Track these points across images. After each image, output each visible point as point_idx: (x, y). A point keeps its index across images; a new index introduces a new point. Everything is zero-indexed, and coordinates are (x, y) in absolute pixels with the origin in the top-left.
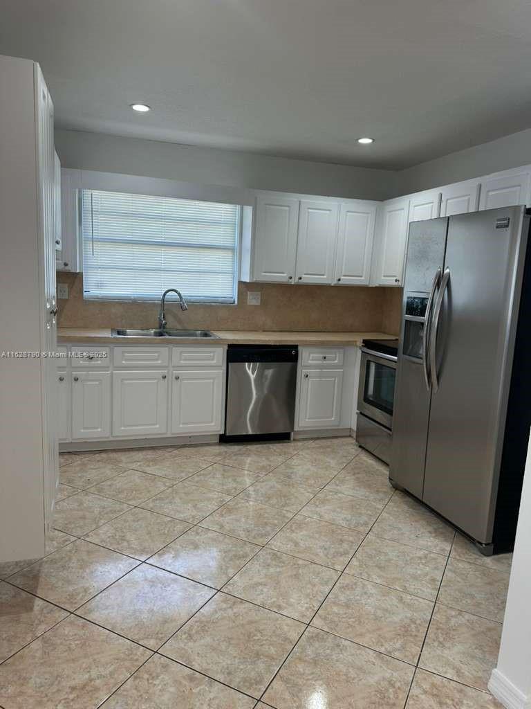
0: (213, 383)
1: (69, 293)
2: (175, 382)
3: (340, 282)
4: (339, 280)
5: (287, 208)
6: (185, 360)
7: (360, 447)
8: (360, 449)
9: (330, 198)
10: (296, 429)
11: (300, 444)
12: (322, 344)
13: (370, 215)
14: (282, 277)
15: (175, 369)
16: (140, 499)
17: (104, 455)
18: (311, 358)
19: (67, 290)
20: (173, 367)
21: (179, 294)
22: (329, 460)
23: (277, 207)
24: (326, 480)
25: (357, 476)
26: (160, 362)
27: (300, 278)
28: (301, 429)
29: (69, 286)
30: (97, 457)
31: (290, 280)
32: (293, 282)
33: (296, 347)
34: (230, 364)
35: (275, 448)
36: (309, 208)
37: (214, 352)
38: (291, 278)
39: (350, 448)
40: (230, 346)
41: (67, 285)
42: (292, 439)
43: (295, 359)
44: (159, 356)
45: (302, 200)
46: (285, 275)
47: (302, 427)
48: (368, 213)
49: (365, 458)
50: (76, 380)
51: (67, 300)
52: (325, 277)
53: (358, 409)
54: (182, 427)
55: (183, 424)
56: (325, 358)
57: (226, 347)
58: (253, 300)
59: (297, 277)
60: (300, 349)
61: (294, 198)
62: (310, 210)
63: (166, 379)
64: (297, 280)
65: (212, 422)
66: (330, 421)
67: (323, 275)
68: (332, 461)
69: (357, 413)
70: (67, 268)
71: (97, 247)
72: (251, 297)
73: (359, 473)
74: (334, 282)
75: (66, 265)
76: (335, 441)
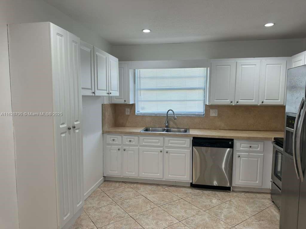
0: (185, 155)
1: (130, 112)
2: (166, 154)
3: (263, 103)
4: (263, 102)
5: (229, 66)
6: (171, 144)
7: (273, 202)
8: (273, 203)
9: (255, 58)
10: (233, 185)
11: (235, 194)
12: (249, 139)
13: (282, 65)
14: (227, 102)
15: (167, 148)
16: (135, 212)
17: (135, 185)
18: (242, 146)
19: (129, 111)
20: (166, 147)
21: (173, 112)
22: (248, 208)
23: (223, 66)
24: (238, 221)
25: (261, 222)
26: (159, 144)
27: (238, 102)
28: (236, 186)
29: (130, 110)
30: (132, 186)
31: (231, 103)
32: (233, 104)
33: (232, 140)
34: (193, 147)
35: (219, 194)
36: (242, 65)
37: (185, 141)
38: (232, 102)
39: (266, 201)
40: (194, 138)
41: (129, 109)
42: (231, 190)
43: (231, 146)
44: (159, 141)
45: (238, 61)
46: (228, 101)
47: (237, 185)
48: (281, 64)
49: (273, 210)
50: (124, 150)
51: (129, 115)
52: (253, 101)
53: (272, 179)
54: (170, 177)
55: (171, 175)
56: (251, 147)
57: (192, 139)
58: (213, 113)
59: (236, 102)
60: (235, 141)
61: (232, 61)
62: (243, 66)
63: (162, 152)
64: (236, 103)
65: (185, 176)
66: (256, 183)
67: (252, 100)
68: (249, 209)
69: (271, 181)
70: (126, 102)
71: (142, 92)
72: (212, 112)
73: (263, 220)
74: (260, 103)
75: (125, 101)
76: (258, 195)
